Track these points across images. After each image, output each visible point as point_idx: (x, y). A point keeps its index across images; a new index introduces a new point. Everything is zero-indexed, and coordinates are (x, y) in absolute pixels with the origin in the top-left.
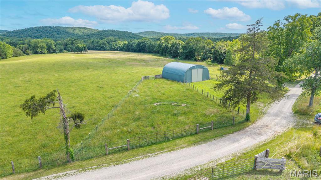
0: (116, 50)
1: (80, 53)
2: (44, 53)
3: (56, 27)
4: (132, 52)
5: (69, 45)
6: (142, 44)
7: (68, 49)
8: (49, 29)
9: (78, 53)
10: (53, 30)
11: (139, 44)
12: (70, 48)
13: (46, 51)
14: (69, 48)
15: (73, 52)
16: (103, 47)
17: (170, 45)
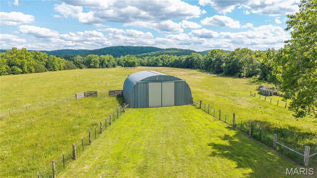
0: (168, 66)
2: (96, 68)
3: (127, 47)
4: (181, 68)
6: (190, 60)
8: (121, 48)
9: (128, 68)
11: (187, 59)
13: (98, 66)
16: (156, 63)
17: (215, 59)
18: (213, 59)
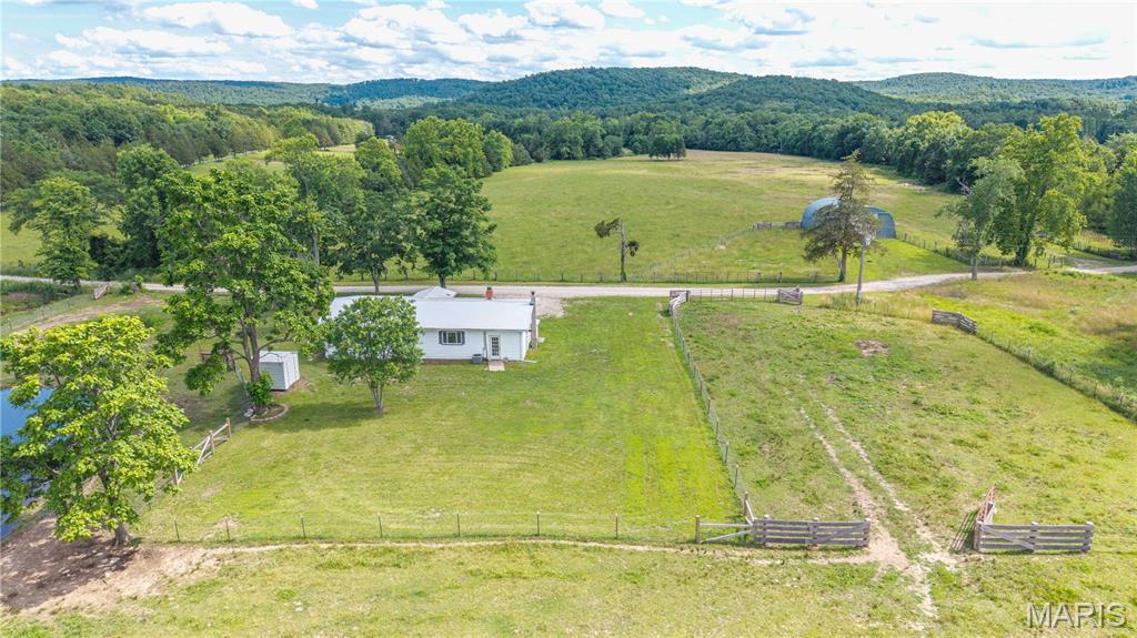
1: (663, 158)
2: (575, 158)
3: (607, 71)
4: (820, 157)
5: (640, 132)
7: (636, 147)
8: (590, 76)
9: (660, 158)
10: (600, 80)
12: (641, 142)
13: (579, 152)
14: (637, 144)
15: (646, 157)
16: (734, 140)
17: (927, 145)
18: (924, 146)
